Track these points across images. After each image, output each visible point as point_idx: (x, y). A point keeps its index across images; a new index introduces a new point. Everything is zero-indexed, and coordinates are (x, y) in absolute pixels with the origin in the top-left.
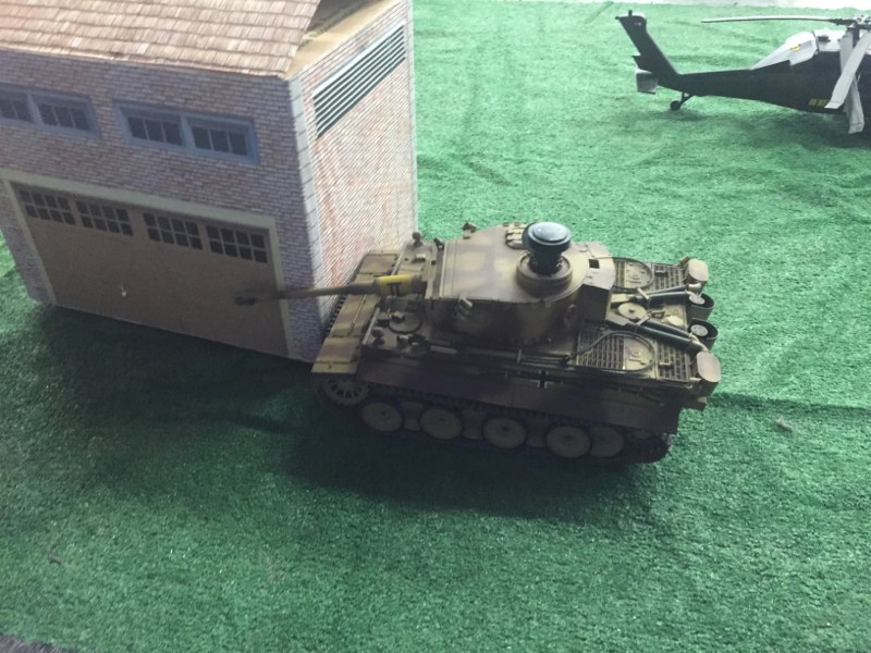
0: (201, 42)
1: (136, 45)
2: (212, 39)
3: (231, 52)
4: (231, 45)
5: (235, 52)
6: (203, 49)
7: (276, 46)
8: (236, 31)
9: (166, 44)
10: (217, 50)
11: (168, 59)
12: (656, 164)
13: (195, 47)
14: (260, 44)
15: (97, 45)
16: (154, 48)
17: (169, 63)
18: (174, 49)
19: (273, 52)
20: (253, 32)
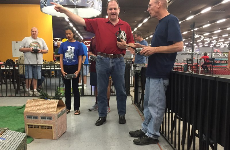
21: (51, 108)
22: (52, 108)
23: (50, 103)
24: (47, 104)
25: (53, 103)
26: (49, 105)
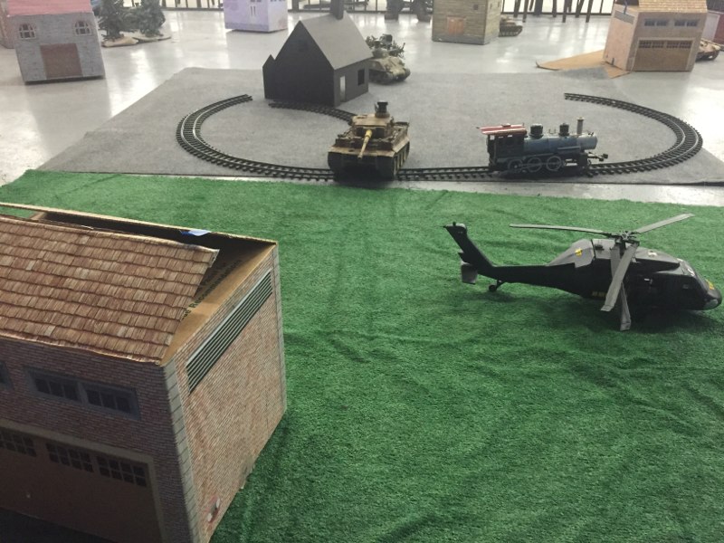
0: (97, 327)
1: (45, 327)
2: (106, 324)
3: (120, 338)
4: (121, 331)
5: (123, 338)
6: (99, 334)
7: (156, 334)
8: (126, 318)
9: (68, 328)
10: (109, 335)
11: (68, 342)
12: (478, 342)
13: (92, 332)
14: (144, 332)
15: (14, 325)
16: (59, 330)
17: (69, 346)
18: (75, 332)
19: (153, 340)
20: (139, 320)
21: (128, 305)
22: (141, 307)
23: (130, 257)
24: (107, 265)
25: (162, 262)
26: (117, 278)
